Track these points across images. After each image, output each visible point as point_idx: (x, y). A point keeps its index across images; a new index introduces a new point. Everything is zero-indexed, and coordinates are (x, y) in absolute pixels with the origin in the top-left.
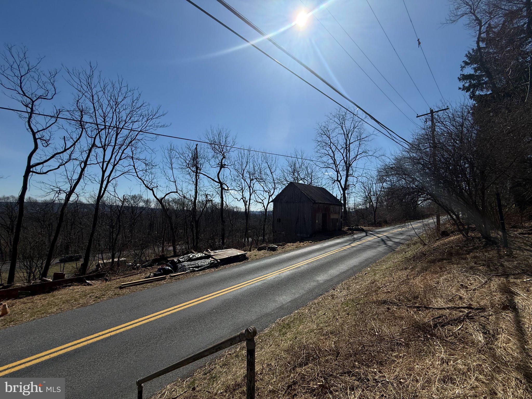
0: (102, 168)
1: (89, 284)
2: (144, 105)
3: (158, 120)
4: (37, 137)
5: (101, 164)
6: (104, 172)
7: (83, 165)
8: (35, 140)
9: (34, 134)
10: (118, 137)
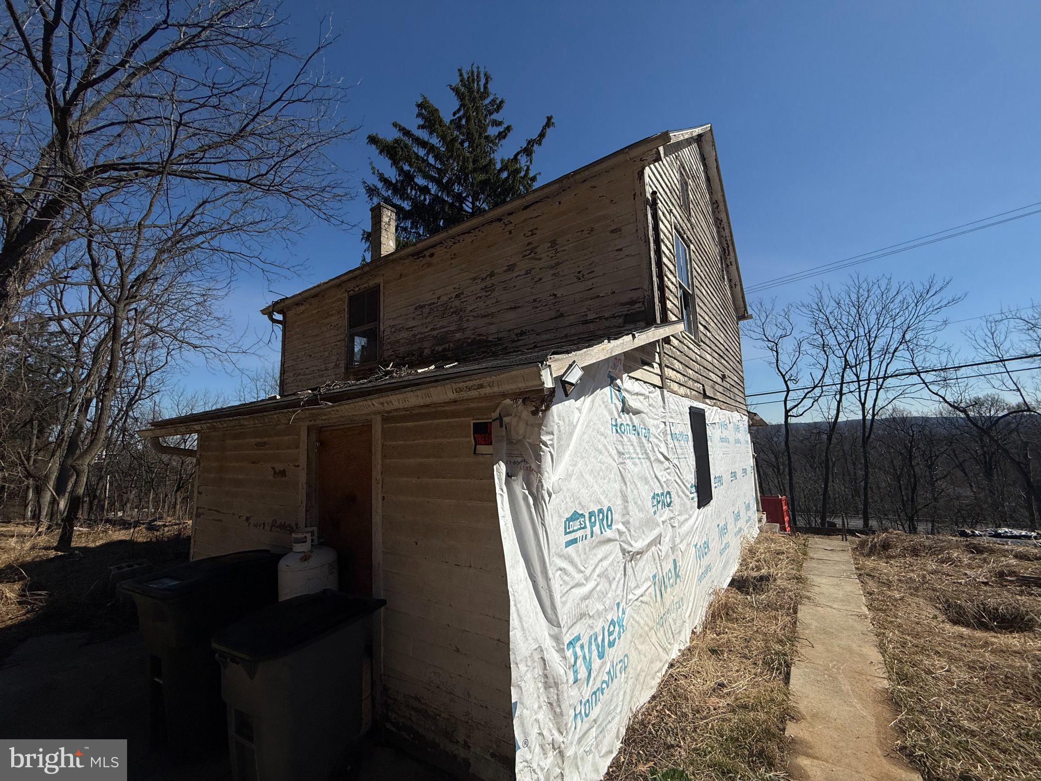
0: (860, 401)
1: (858, 537)
2: (902, 288)
3: (936, 299)
4: (787, 379)
5: (857, 394)
6: (863, 405)
7: (838, 397)
8: (786, 382)
9: (784, 377)
10: (872, 353)
